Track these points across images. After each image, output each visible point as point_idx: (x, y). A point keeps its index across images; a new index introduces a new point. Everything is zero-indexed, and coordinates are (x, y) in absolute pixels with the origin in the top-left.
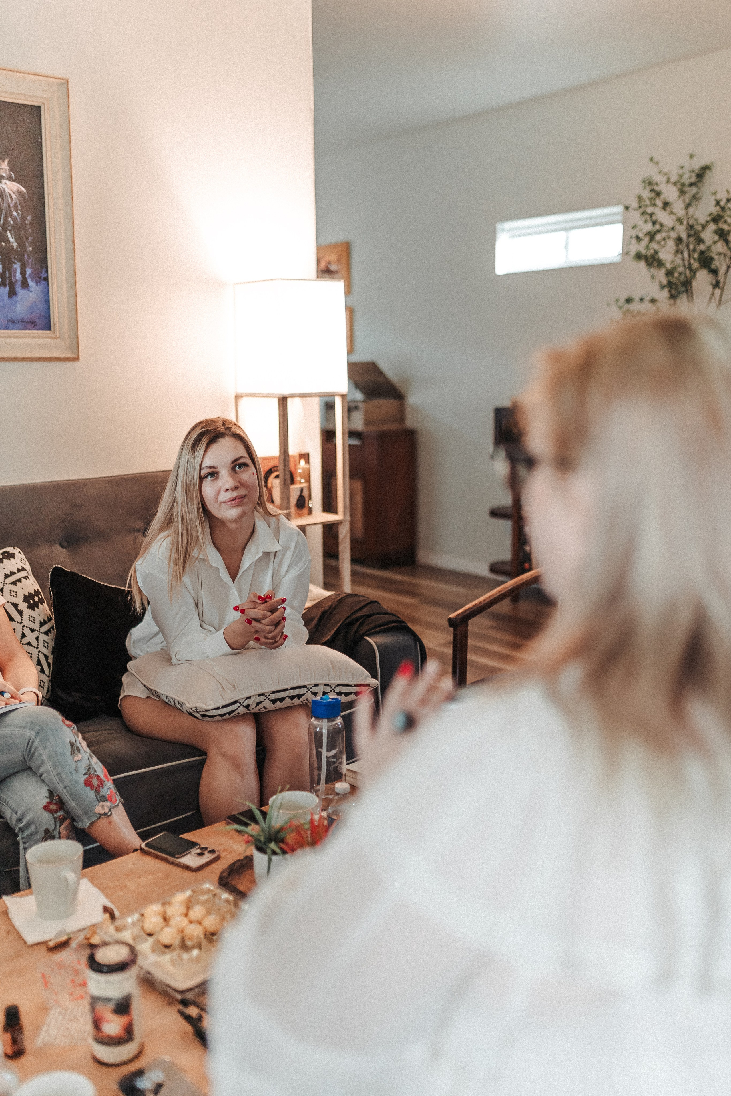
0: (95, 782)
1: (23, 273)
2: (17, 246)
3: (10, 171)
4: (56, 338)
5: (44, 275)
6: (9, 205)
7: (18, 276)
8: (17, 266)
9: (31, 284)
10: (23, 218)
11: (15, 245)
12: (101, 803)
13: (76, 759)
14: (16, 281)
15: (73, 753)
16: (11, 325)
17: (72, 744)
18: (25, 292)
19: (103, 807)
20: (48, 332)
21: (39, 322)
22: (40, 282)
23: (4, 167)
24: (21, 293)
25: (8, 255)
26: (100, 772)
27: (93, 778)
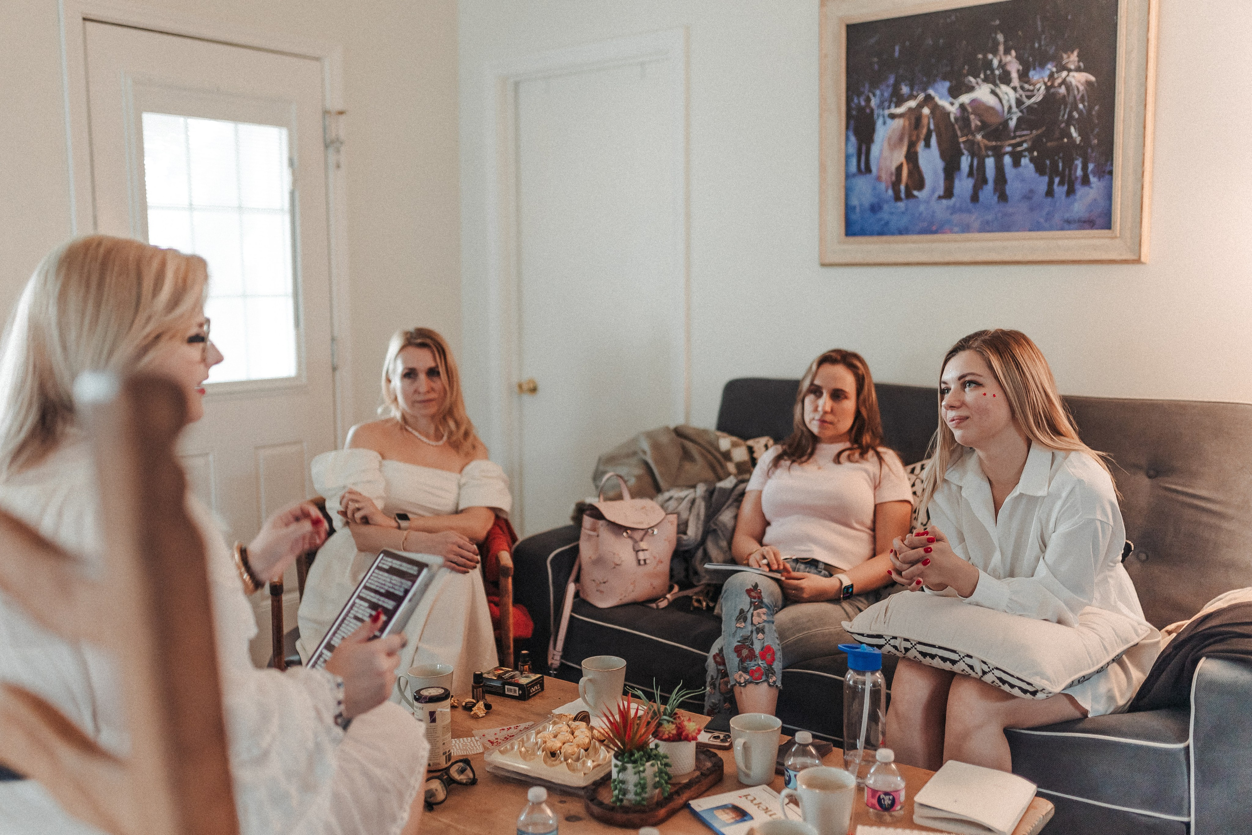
0: (745, 652)
1: (1085, 168)
2: (1081, 141)
3: (1079, 62)
4: (1116, 237)
5: (1108, 169)
6: (1075, 97)
7: (1079, 172)
8: (1079, 163)
9: (1093, 179)
10: (1090, 109)
11: (1078, 140)
12: (740, 672)
13: (738, 625)
14: (1076, 178)
15: (738, 620)
16: (1066, 225)
17: (742, 611)
18: (1086, 189)
19: (741, 676)
20: (1107, 231)
21: (1099, 221)
22: (1103, 176)
23: (1072, 59)
24: (1081, 191)
25: (1069, 152)
26: (757, 648)
27: (744, 648)
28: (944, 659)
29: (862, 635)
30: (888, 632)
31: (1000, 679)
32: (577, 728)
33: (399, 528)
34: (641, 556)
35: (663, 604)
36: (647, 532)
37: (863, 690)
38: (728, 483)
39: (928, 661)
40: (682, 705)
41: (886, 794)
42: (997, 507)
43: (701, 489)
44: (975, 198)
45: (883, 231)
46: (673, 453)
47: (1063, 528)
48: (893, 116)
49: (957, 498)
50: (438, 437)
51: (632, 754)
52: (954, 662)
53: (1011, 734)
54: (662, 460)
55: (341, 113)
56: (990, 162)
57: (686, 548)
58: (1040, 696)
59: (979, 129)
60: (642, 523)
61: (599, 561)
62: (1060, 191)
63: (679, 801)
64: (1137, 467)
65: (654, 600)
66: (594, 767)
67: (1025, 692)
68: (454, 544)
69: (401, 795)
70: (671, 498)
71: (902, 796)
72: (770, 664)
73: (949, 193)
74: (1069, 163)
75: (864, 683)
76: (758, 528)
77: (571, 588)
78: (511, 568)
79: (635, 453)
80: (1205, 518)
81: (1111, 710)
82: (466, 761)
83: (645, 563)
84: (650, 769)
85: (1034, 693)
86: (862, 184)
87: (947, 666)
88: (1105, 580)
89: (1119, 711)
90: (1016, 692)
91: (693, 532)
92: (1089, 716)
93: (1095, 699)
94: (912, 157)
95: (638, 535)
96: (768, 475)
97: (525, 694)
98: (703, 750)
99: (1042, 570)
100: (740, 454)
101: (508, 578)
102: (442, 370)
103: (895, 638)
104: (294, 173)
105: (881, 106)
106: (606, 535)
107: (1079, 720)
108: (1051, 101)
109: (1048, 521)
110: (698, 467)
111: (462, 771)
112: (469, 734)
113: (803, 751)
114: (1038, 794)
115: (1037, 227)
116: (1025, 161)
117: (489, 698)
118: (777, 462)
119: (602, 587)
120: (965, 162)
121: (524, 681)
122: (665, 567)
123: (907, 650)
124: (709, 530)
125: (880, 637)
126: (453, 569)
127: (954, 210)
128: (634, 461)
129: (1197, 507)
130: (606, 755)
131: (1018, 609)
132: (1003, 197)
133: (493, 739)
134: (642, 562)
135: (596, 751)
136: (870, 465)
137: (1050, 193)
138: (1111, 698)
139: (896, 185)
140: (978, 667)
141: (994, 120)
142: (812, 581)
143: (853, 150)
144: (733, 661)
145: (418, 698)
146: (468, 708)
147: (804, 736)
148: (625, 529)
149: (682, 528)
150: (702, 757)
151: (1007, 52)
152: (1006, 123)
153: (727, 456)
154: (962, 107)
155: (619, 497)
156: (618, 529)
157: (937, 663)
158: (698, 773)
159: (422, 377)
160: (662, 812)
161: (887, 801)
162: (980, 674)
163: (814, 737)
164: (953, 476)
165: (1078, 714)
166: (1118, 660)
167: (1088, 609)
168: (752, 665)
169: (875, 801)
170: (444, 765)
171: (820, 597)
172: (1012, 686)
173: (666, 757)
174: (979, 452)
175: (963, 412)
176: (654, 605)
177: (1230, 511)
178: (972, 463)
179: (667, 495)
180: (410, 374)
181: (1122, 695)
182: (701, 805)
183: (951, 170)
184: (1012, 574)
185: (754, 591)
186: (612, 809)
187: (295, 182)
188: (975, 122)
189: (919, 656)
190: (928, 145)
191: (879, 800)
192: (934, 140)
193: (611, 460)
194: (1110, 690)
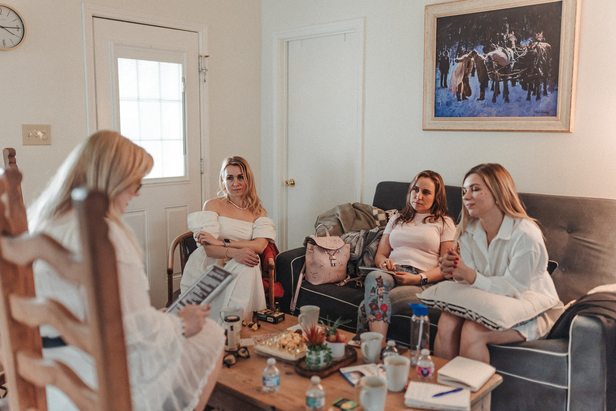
0: (374, 306)
1: (545, 87)
2: (543, 75)
3: (543, 37)
4: (558, 120)
5: (555, 88)
6: (541, 54)
7: (542, 89)
8: (542, 85)
9: (548, 93)
10: (548, 60)
11: (542, 74)
12: (372, 315)
13: (371, 294)
14: (541, 92)
15: (371, 292)
16: (536, 114)
17: (373, 288)
18: (545, 97)
19: (371, 317)
20: (556, 117)
21: (551, 112)
22: (553, 91)
23: (540, 36)
24: (543, 98)
25: (537, 79)
26: (379, 304)
27: (374, 305)
28: (460, 312)
29: (425, 300)
30: (436, 299)
31: (484, 322)
32: (295, 336)
33: (225, 246)
34: (333, 262)
35: (342, 284)
36: (337, 251)
37: (419, 324)
38: (375, 230)
39: (453, 312)
40: (340, 327)
41: (425, 369)
42: (489, 244)
43: (362, 232)
44: (494, 100)
45: (452, 115)
46: (351, 215)
47: (517, 255)
48: (457, 61)
49: (471, 240)
50: (244, 206)
51: (315, 347)
52: (464, 313)
53: (490, 347)
54: (346, 219)
55: (207, 56)
56: (501, 84)
57: (354, 259)
58: (500, 329)
59: (497, 68)
60: (334, 247)
61: (314, 264)
62: (533, 98)
63: (335, 368)
64: (562, 228)
65: (338, 282)
66: (300, 353)
67: (494, 327)
68: (248, 254)
69: (211, 359)
70: (349, 236)
71: (433, 370)
72: (385, 312)
73: (482, 98)
74: (538, 85)
75: (420, 321)
76: (387, 252)
77: (301, 276)
78: (274, 265)
79: (334, 215)
80: (593, 252)
81: (538, 338)
82: (246, 348)
83: (335, 265)
84: (322, 354)
85: (498, 328)
86: (443, 93)
87: (461, 315)
88: (538, 279)
89: (541, 339)
90: (490, 327)
91: (357, 252)
92: (527, 340)
93: (530, 332)
94: (466, 80)
95: (332, 253)
96: (393, 228)
97: (276, 321)
98: (348, 348)
99: (507, 273)
100: (382, 217)
101: (272, 270)
102: (244, 176)
103: (439, 302)
104: (184, 84)
105: (452, 56)
106: (317, 252)
107: (522, 342)
108: (530, 56)
109: (511, 250)
110: (362, 222)
111: (244, 352)
112: (249, 337)
113: (391, 349)
114: (496, 373)
115: (522, 115)
116: (517, 84)
117: (260, 322)
118: (397, 221)
119: (315, 276)
120: (490, 83)
121: (276, 315)
122: (344, 268)
123: (444, 307)
124: (365, 251)
125: (432, 301)
126: (247, 265)
127: (485, 106)
128: (333, 219)
129: (589, 247)
130: (305, 347)
131: (494, 290)
132: (507, 100)
133: (259, 339)
134: (333, 265)
135: (302, 346)
136: (439, 224)
137: (529, 99)
138: (538, 333)
139: (458, 93)
140: (474, 316)
141: (504, 64)
142: (408, 276)
143: (439, 77)
144: (368, 310)
145: (226, 320)
146: (250, 326)
147: (391, 343)
148: (327, 250)
149: (352, 250)
150: (348, 350)
151: (510, 32)
152: (509, 66)
153: (376, 217)
154: (489, 57)
155: (325, 235)
156: (323, 249)
157: (457, 313)
158: (345, 357)
159: (236, 179)
160: (327, 373)
161: (425, 372)
162: (475, 318)
163: (396, 343)
164: (469, 230)
165: (521, 339)
166: (542, 315)
167: (528, 292)
168: (377, 312)
169: (420, 372)
170: (236, 349)
171: (411, 283)
172: (488, 325)
173: (330, 349)
174: (481, 220)
175: (472, 202)
176: (338, 285)
177: (604, 250)
178: (478, 224)
179: (347, 235)
180: (230, 178)
181: (543, 331)
182: (344, 370)
183: (484, 86)
184: (494, 274)
185: (379, 279)
186: (305, 370)
187: (185, 88)
188: (495, 65)
189: (449, 310)
190: (473, 75)
191: (422, 372)
192: (476, 73)
193: (322, 218)
194: (538, 329)
